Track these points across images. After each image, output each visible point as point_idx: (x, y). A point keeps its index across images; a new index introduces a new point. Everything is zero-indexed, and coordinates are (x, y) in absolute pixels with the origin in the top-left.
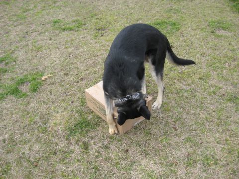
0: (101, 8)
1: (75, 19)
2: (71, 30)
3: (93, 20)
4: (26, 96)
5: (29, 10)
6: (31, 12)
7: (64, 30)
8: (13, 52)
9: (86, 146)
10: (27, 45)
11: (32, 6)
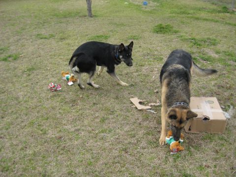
0: (70, 29)
1: (50, 33)
2: (45, 38)
3: (61, 34)
4: (10, 61)
5: (25, 29)
6: (27, 30)
7: (41, 38)
8: (9, 47)
9: (29, 75)
10: (18, 44)
11: (28, 27)
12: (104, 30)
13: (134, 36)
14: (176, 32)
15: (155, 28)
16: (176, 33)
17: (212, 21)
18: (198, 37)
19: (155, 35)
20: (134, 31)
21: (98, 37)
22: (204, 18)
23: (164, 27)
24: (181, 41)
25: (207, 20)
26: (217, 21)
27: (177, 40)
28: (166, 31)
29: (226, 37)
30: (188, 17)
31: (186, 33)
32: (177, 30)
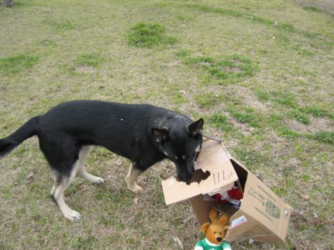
12: (30, 40)
13: (90, 57)
14: (172, 42)
15: (133, 32)
16: (172, 44)
17: (230, 14)
18: (214, 55)
19: (133, 50)
20: (91, 43)
21: (12, 60)
22: (216, 7)
23: (149, 30)
24: (185, 67)
25: (221, 12)
26: (239, 15)
27: (176, 63)
28: (154, 41)
29: (265, 52)
30: (189, 6)
31: (192, 44)
32: (174, 36)
